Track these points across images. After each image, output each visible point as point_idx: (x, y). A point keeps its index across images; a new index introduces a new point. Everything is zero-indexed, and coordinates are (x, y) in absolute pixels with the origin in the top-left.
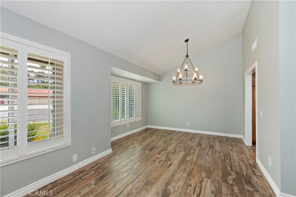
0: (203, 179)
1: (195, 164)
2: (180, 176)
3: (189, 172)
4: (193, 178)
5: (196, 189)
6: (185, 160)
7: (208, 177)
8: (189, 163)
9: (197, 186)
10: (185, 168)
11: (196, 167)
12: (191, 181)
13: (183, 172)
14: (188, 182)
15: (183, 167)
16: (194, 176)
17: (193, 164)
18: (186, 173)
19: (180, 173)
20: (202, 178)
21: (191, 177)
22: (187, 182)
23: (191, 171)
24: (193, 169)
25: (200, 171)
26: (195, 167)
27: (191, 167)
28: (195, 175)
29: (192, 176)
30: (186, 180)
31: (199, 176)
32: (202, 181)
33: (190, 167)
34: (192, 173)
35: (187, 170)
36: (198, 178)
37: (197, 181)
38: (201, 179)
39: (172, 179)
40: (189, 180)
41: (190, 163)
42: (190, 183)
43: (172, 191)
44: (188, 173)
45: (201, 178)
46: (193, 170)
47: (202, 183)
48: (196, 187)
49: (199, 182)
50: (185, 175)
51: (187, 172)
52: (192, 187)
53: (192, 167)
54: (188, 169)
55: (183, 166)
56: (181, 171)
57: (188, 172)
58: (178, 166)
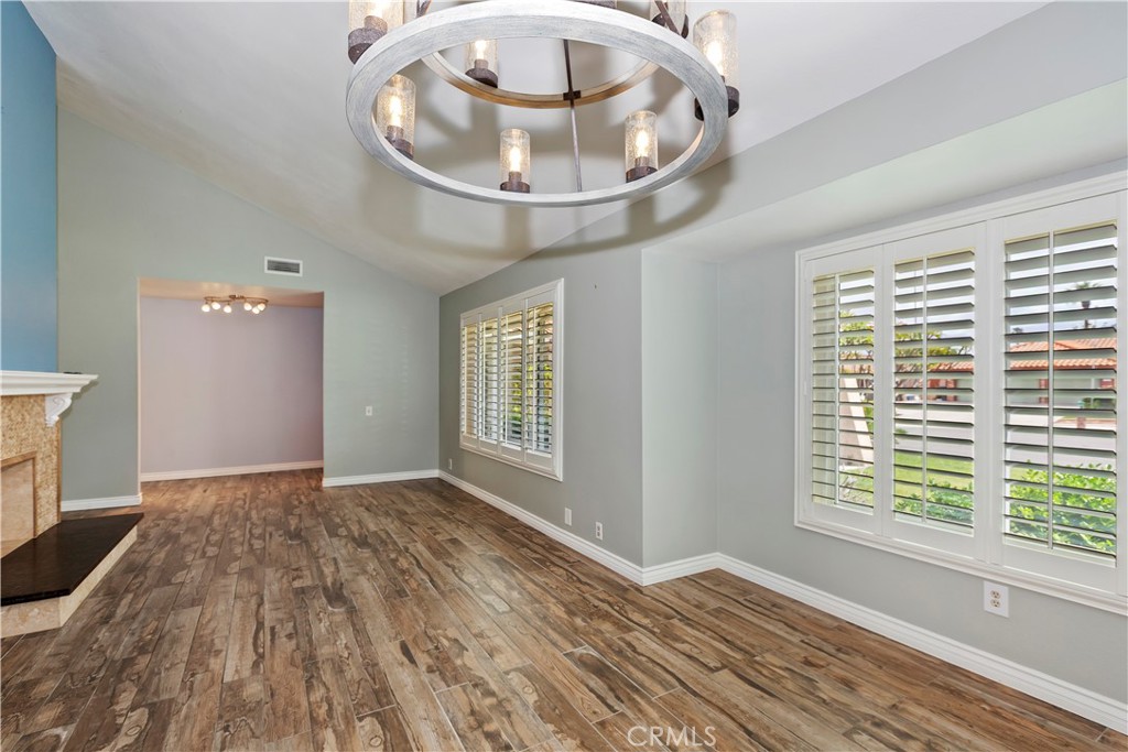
0: (253, 674)
1: (314, 720)
2: (336, 641)
3: (318, 668)
4: (292, 658)
5: (269, 638)
6: (376, 715)
7: (235, 688)
8: (346, 708)
9: (268, 643)
10: (342, 671)
11: (299, 706)
12: (294, 647)
13: (341, 657)
14: (301, 640)
15: (353, 672)
16: (293, 663)
17: (322, 712)
18: (328, 660)
19: (347, 647)
20: (258, 673)
21: (298, 657)
22: (303, 642)
23: (312, 676)
24: (309, 688)
25: (272, 695)
26: (305, 704)
27: (323, 690)
28: (292, 669)
29: (298, 660)
30: (310, 641)
31: (273, 672)
32: (256, 665)
33: (328, 689)
34: (306, 669)
35: (329, 671)
36: (272, 665)
37: (272, 655)
38: (261, 666)
39: (354, 625)
40: (302, 645)
41: (339, 710)
42: (294, 642)
43: (330, 608)
44: (317, 663)
45: (262, 671)
46: (306, 682)
47: (255, 658)
48: (273, 640)
49: (267, 655)
50: (324, 651)
51: (323, 662)
52: (283, 634)
53: (318, 694)
54: (327, 675)
55: (357, 678)
56: (346, 655)
57: (320, 664)
58: (377, 664)
